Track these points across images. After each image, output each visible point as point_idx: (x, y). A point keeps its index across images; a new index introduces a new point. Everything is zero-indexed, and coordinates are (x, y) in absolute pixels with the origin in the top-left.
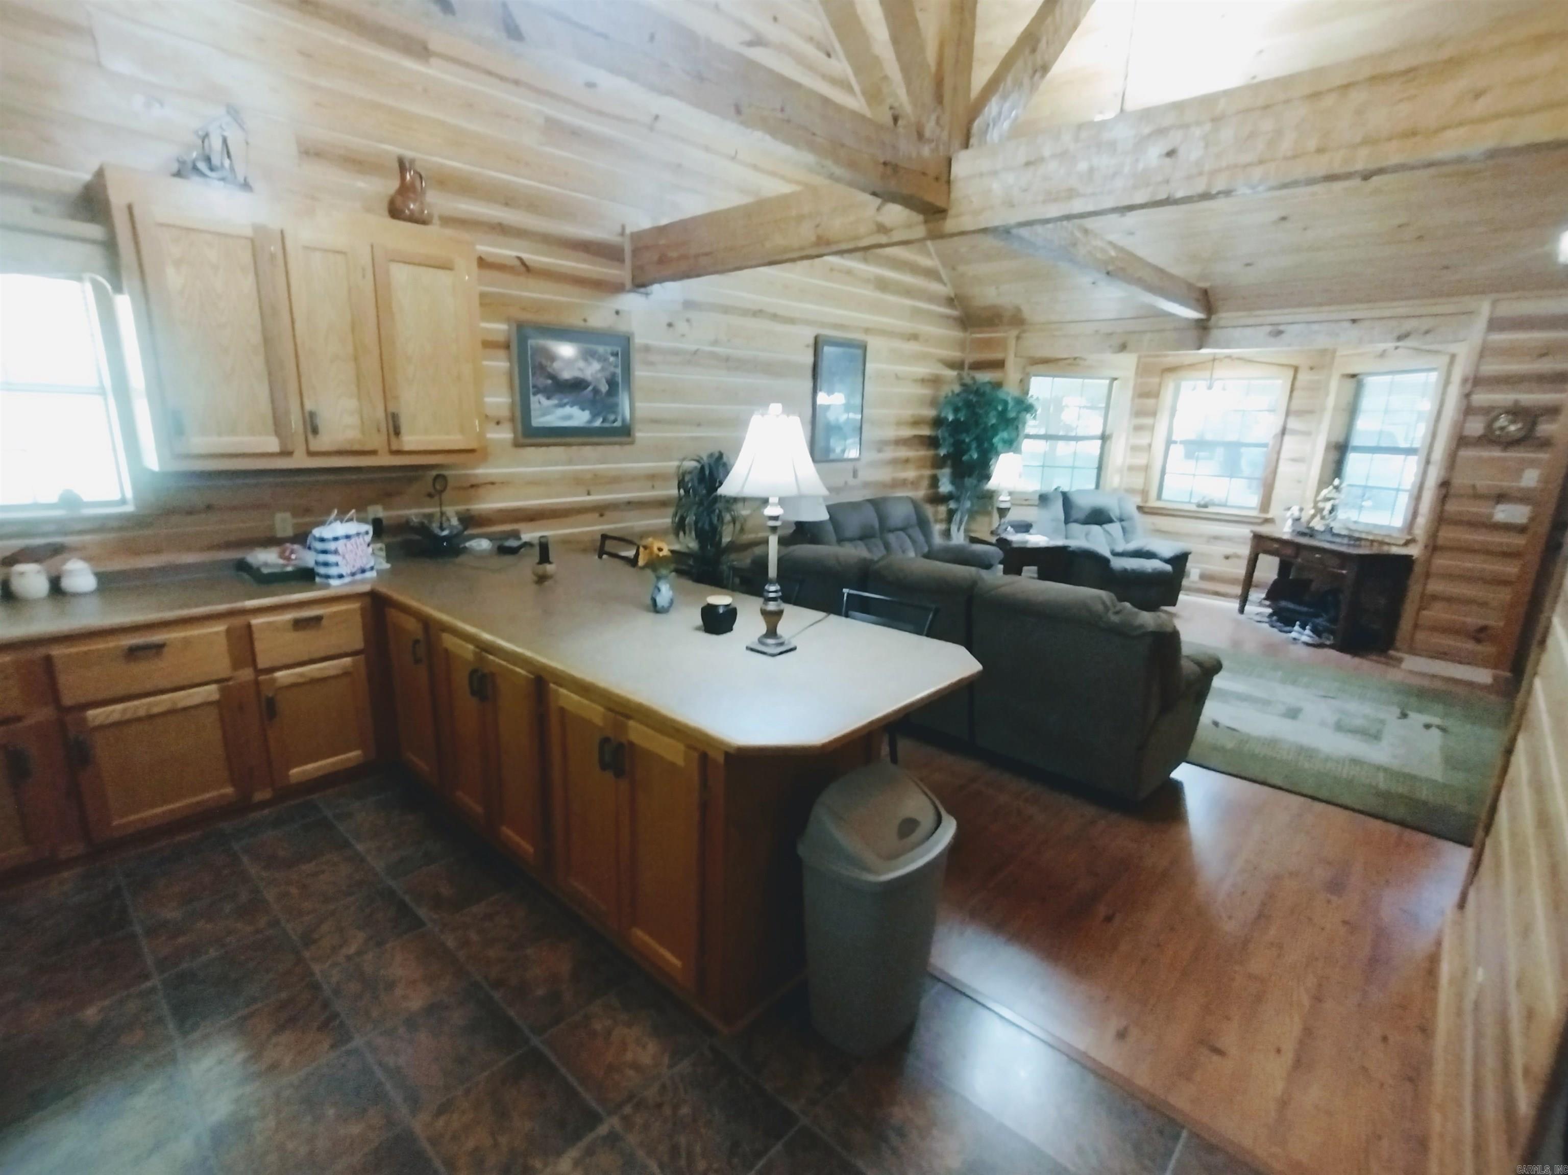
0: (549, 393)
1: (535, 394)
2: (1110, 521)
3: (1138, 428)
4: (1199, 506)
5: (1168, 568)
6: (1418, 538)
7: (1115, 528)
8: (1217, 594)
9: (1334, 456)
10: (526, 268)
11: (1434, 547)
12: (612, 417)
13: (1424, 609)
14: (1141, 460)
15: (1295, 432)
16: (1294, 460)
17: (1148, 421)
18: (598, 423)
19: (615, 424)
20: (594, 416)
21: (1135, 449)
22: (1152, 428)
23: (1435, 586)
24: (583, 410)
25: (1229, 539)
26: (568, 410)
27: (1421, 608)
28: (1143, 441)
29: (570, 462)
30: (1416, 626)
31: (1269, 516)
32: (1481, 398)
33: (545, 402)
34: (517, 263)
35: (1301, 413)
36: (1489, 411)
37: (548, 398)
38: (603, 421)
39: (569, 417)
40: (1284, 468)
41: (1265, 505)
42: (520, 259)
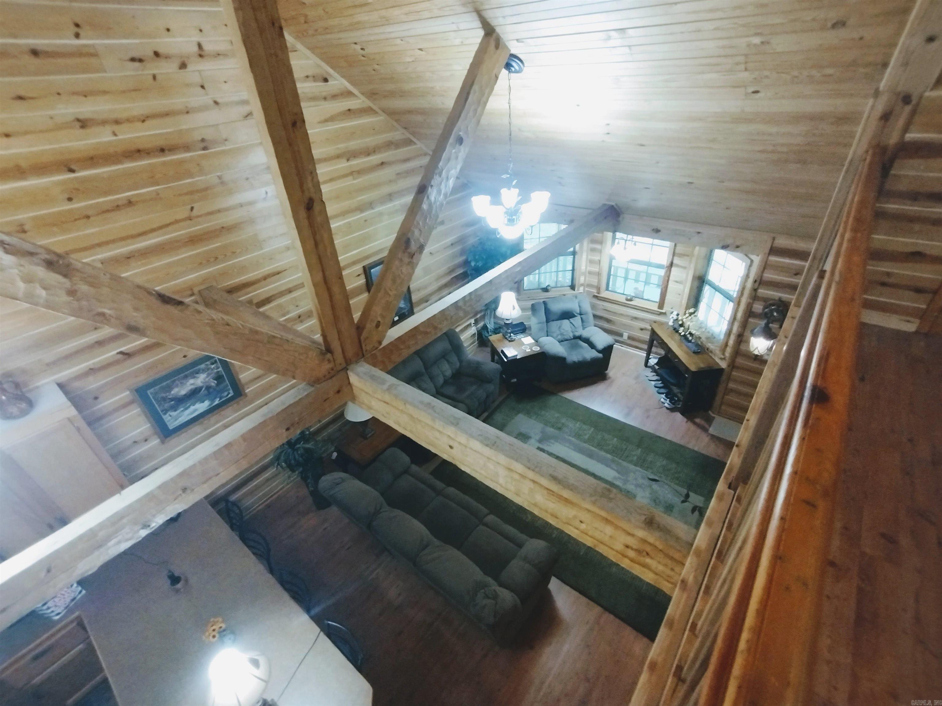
0: (174, 408)
1: (165, 414)
2: (575, 316)
3: (593, 250)
4: (627, 300)
5: (600, 355)
6: (727, 358)
7: (577, 321)
8: (637, 347)
9: (696, 284)
10: (127, 355)
11: (733, 365)
12: (226, 394)
13: (727, 395)
14: (595, 269)
15: (678, 266)
16: (677, 282)
17: (598, 246)
18: (217, 402)
19: (229, 396)
20: (213, 401)
21: (591, 262)
22: (600, 251)
23: (731, 385)
24: (203, 402)
25: (643, 320)
26: (192, 408)
27: (724, 394)
28: (596, 258)
29: (205, 429)
30: (722, 403)
31: (663, 311)
32: (763, 292)
33: (174, 414)
34: (120, 356)
35: (681, 255)
36: (765, 300)
37: (175, 411)
38: (220, 399)
39: (195, 410)
40: (671, 285)
41: (661, 304)
42: (121, 353)
